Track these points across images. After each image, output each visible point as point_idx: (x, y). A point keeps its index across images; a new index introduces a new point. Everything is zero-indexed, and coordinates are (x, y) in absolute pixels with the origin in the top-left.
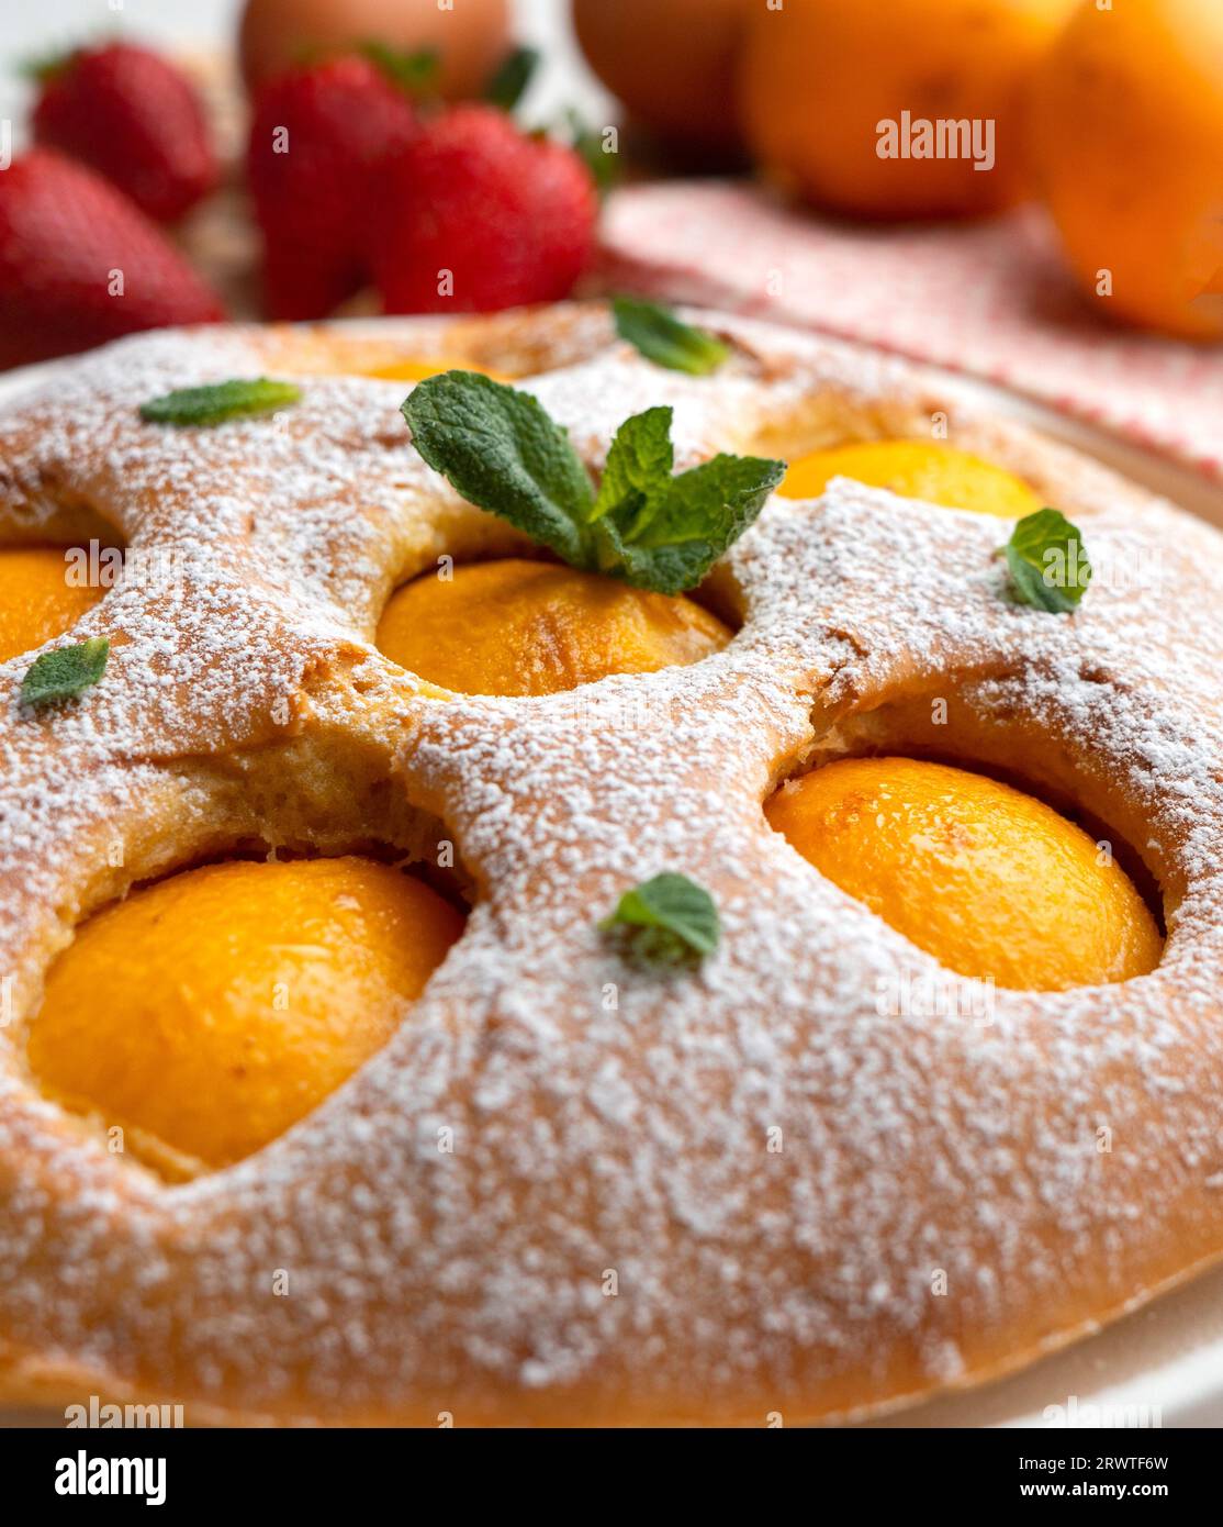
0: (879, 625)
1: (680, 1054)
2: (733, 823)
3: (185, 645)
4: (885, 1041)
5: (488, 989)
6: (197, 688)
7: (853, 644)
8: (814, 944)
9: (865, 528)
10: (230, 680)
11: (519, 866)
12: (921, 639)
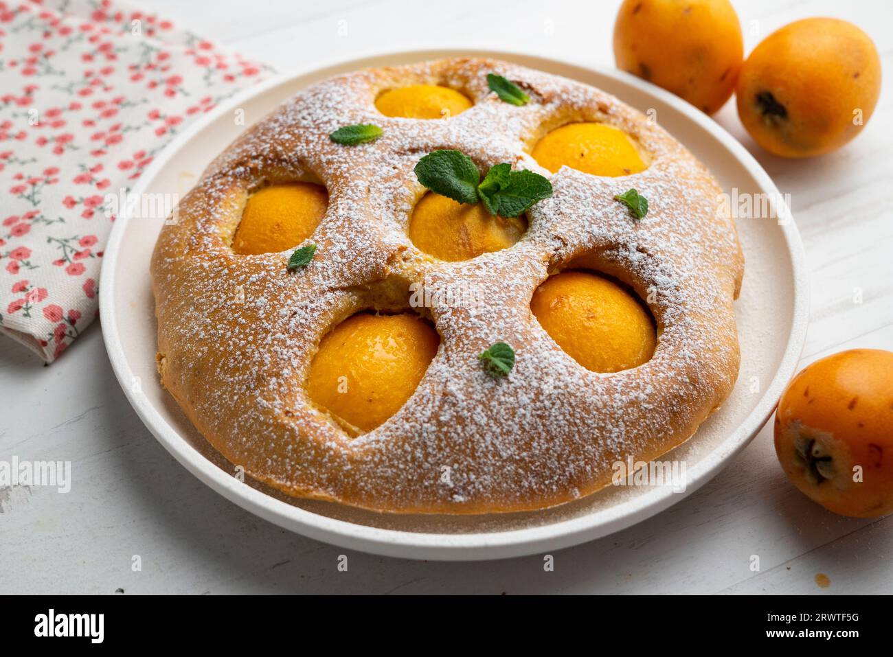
0: (572, 234)
1: (500, 403)
2: (520, 320)
3: (350, 246)
4: (562, 398)
5: (443, 380)
6: (354, 264)
7: (562, 241)
8: (542, 365)
9: (570, 190)
10: (364, 261)
11: (454, 335)
12: (585, 238)
